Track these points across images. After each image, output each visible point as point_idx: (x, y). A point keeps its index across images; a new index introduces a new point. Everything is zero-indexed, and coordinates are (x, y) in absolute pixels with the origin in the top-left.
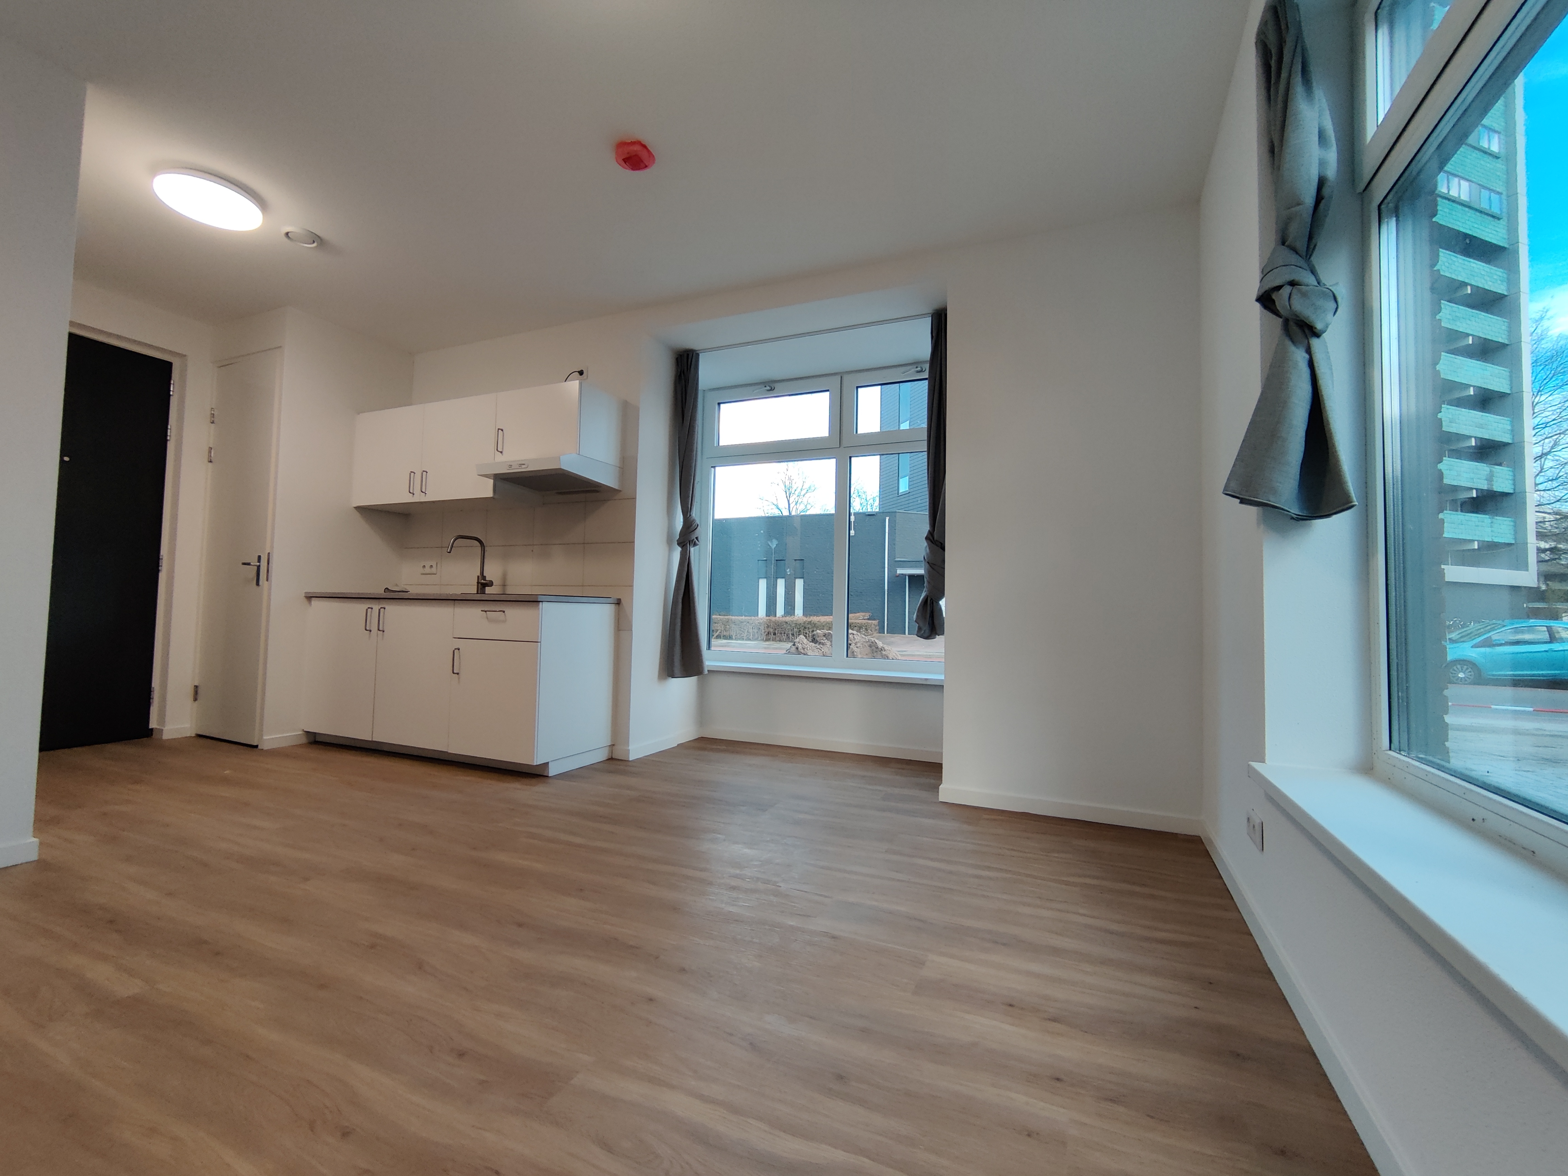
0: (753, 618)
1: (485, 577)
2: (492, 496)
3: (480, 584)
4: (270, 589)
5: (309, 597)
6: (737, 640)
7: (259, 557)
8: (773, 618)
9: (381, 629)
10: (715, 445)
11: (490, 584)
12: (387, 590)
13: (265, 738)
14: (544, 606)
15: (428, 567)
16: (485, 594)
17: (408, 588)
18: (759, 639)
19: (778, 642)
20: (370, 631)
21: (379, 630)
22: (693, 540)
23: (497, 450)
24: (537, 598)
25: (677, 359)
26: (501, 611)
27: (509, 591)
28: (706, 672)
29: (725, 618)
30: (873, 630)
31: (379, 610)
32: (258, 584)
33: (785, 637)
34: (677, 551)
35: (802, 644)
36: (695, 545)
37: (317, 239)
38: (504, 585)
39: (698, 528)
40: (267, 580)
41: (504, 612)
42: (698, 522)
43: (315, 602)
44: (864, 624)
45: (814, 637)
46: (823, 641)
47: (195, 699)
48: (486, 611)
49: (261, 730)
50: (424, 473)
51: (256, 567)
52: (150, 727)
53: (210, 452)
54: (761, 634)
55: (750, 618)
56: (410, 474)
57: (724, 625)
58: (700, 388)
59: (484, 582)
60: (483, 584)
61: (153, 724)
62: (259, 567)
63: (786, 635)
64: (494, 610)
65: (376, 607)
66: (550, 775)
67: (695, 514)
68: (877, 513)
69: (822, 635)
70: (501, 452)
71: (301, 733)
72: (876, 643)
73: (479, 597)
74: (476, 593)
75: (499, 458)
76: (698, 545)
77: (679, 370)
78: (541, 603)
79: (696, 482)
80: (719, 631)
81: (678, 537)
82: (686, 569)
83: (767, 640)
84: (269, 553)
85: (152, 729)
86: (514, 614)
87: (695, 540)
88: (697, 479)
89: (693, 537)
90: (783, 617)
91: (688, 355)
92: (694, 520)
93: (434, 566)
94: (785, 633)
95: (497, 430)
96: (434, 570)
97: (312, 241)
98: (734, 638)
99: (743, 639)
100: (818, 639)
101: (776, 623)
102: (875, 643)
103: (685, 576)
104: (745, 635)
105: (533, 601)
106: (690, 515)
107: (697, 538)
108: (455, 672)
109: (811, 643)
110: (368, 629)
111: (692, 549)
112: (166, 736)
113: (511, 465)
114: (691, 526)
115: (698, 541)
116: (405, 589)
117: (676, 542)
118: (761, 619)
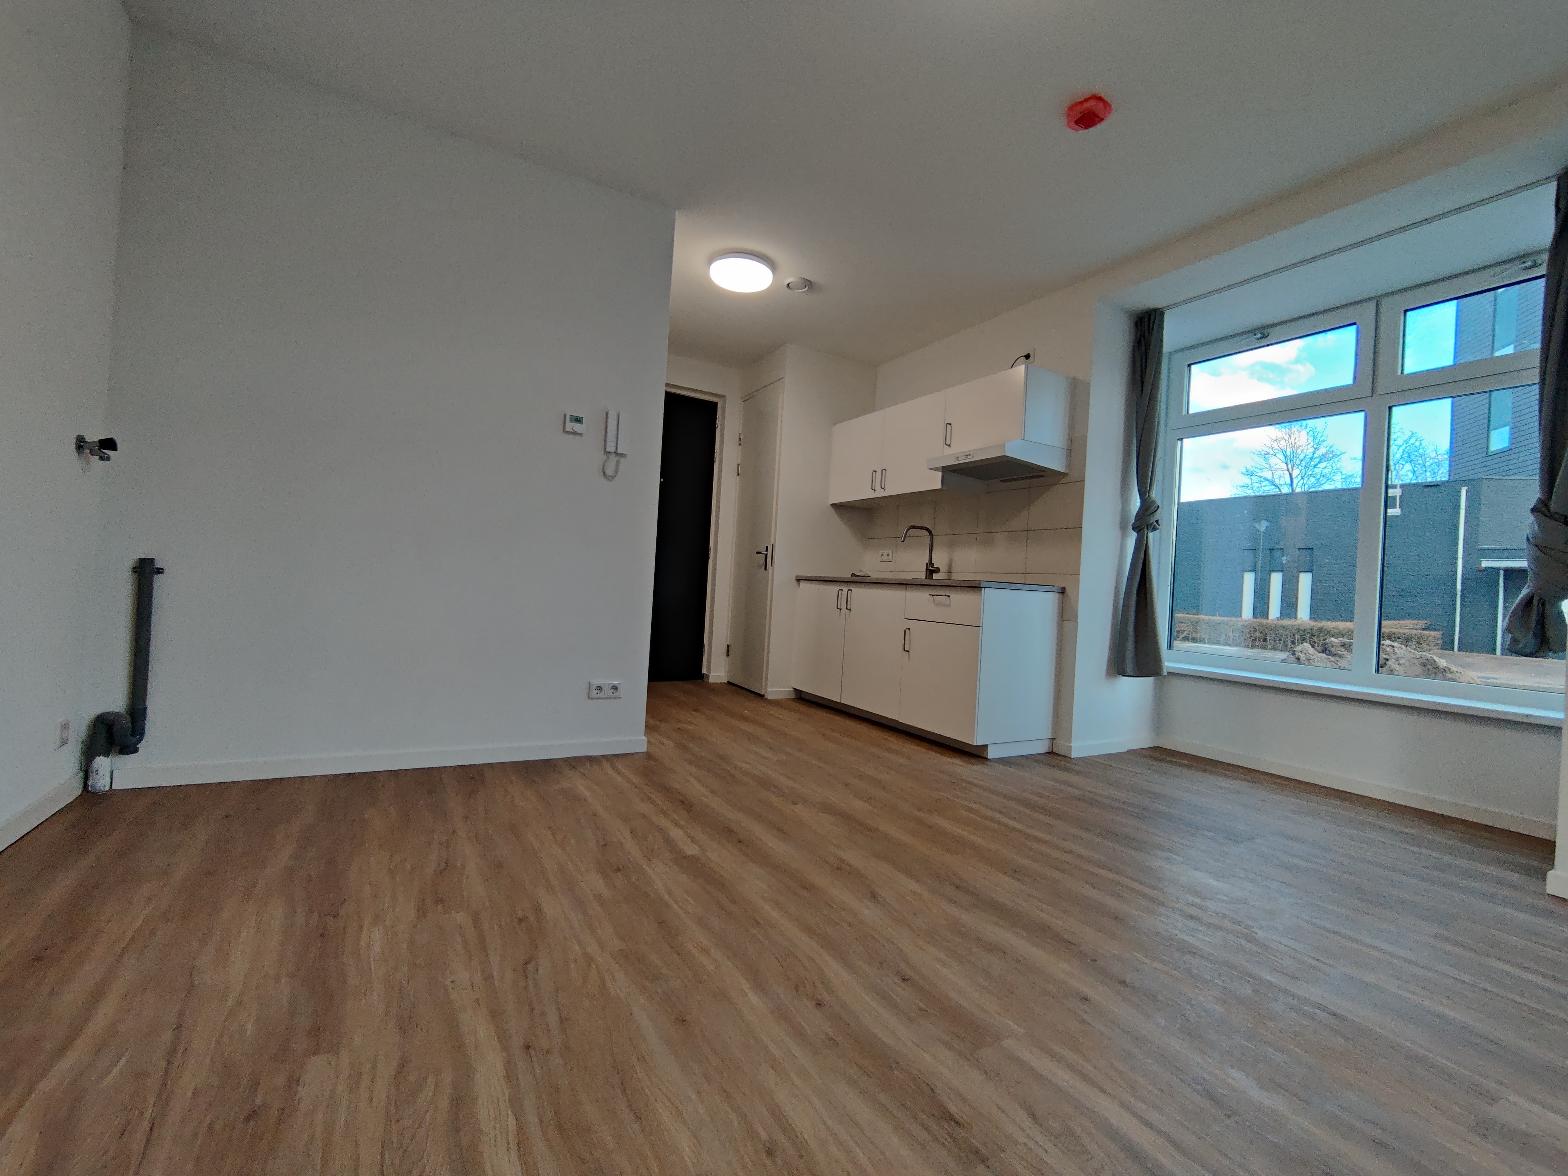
0: (1234, 619)
1: (933, 564)
2: (940, 488)
3: (928, 571)
4: (773, 571)
5: (799, 580)
6: (1211, 645)
7: (767, 547)
8: (1264, 621)
9: (848, 608)
10: (1183, 414)
11: (937, 570)
12: (853, 575)
13: (769, 690)
14: (986, 592)
15: (885, 555)
16: (932, 579)
17: (870, 574)
18: (1243, 644)
19: (1270, 651)
20: (841, 609)
21: (847, 608)
22: (1153, 523)
23: (946, 444)
24: (980, 584)
25: (1136, 323)
26: (946, 595)
27: (955, 576)
28: (1165, 673)
29: (1195, 618)
30: (1432, 644)
31: (848, 592)
32: (766, 569)
33: (1280, 646)
34: (1133, 537)
35: (1306, 654)
36: (1155, 529)
37: (809, 284)
38: (949, 572)
39: (1158, 511)
40: (772, 566)
41: (949, 596)
42: (1159, 502)
43: (802, 584)
44: (1415, 635)
45: (1326, 646)
46: (1341, 653)
47: (728, 655)
48: (933, 595)
49: (766, 685)
50: (884, 471)
51: (765, 555)
52: (703, 673)
53: (738, 467)
54: (1245, 639)
55: (1229, 619)
56: (873, 473)
57: (1193, 625)
58: (1164, 352)
59: (932, 568)
60: (931, 570)
61: (704, 671)
62: (766, 555)
63: (1282, 642)
64: (940, 594)
65: (845, 589)
66: (989, 757)
67: (1155, 494)
68: (1444, 483)
69: (1339, 645)
70: (949, 445)
71: (792, 689)
72: (1435, 661)
73: (928, 582)
74: (925, 578)
75: (948, 451)
76: (1158, 529)
77: (1138, 335)
78: (983, 589)
79: (1157, 458)
80: (1186, 632)
81: (1134, 521)
82: (1143, 556)
83: (1253, 647)
84: (773, 544)
85: (704, 674)
86: (958, 598)
87: (1155, 523)
88: (1160, 454)
89: (1153, 520)
90: (1278, 620)
91: (1150, 315)
92: (1154, 502)
93: (890, 554)
94: (1280, 640)
95: (946, 424)
96: (890, 558)
97: (804, 286)
98: (1206, 641)
99: (1219, 644)
100: (1333, 649)
101: (1267, 627)
102: (1432, 661)
103: (1141, 565)
104: (1222, 639)
105: (975, 587)
106: (1149, 496)
107: (1157, 522)
108: (906, 649)
109: (1321, 654)
110: (839, 608)
111: (1151, 535)
112: (711, 680)
113: (958, 457)
114: (1150, 507)
115: (1159, 525)
116: (868, 574)
117: (1131, 527)
118: (1246, 621)
